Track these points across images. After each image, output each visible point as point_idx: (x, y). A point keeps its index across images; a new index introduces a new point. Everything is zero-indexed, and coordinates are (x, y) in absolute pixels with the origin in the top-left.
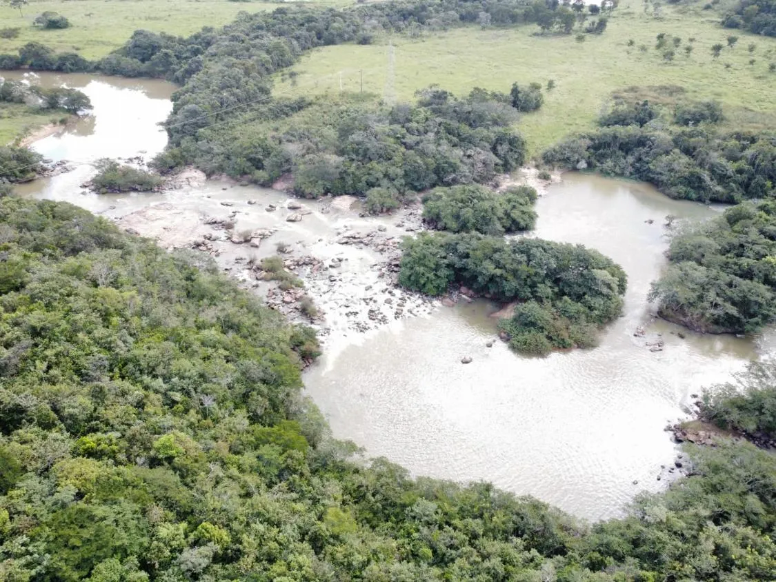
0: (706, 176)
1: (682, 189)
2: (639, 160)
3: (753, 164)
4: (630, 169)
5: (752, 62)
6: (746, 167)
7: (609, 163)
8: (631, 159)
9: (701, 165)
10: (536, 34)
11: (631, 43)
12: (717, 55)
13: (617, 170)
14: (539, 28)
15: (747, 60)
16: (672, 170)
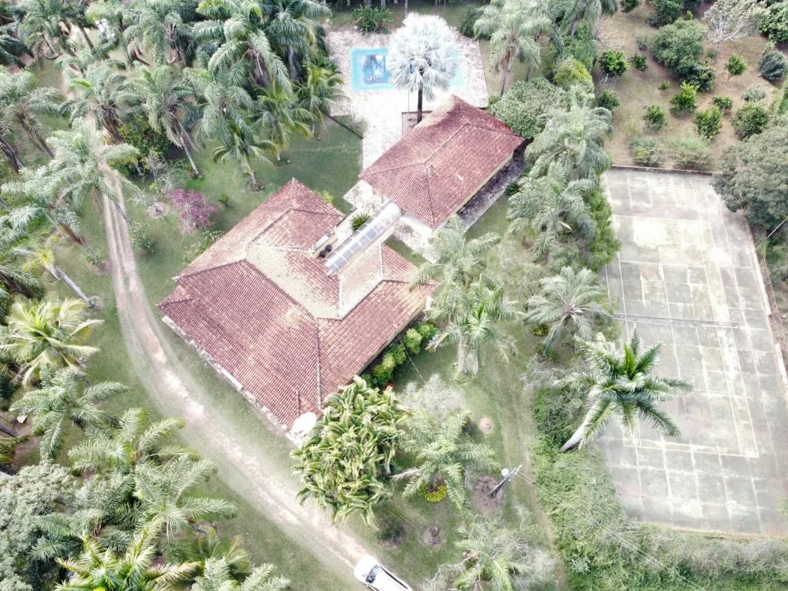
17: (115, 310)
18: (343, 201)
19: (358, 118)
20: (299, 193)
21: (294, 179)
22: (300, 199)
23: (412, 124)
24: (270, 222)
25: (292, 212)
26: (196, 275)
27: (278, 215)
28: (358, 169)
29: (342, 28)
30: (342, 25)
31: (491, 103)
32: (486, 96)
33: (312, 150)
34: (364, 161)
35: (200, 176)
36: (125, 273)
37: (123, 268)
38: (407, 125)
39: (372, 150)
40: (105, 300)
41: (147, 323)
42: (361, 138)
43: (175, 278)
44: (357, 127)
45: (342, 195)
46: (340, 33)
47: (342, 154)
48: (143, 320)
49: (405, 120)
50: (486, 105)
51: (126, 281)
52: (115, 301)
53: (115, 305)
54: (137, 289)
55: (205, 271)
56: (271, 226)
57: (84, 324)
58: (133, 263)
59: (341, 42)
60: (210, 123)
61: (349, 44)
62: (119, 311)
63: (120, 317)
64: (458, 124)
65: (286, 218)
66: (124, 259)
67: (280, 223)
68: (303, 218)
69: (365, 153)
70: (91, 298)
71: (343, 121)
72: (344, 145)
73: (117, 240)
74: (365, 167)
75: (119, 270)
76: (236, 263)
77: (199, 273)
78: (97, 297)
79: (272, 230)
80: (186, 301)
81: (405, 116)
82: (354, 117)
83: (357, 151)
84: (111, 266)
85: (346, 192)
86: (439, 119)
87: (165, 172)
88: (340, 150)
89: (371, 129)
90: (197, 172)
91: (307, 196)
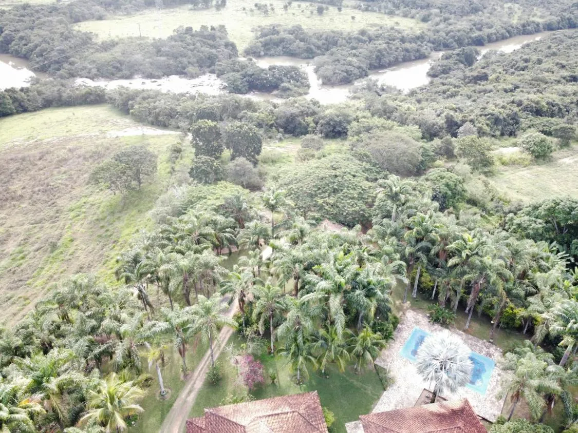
0: (312, 47)
1: (305, 54)
2: (284, 48)
3: (326, 40)
4: (282, 52)
5: (303, 11)
6: (325, 42)
7: (272, 52)
8: (280, 48)
9: (309, 44)
10: (191, 10)
11: (244, 9)
12: (286, 10)
13: (277, 53)
14: (193, 6)
15: (300, 11)
16: (299, 48)
17: (171, 406)
18: (344, 426)
19: (391, 374)
20: (311, 403)
21: (316, 391)
22: (308, 407)
23: (427, 401)
24: (278, 411)
25: (296, 414)
26: (216, 416)
27: (287, 409)
28: (368, 411)
29: (419, 311)
30: (419, 308)
31: (498, 422)
32: (498, 413)
33: (348, 378)
34: (376, 407)
35: (272, 355)
36: (193, 387)
37: (194, 383)
38: (423, 399)
39: (387, 403)
40: (172, 396)
41: (178, 427)
42: (385, 390)
43: (206, 410)
44: (386, 381)
45: (346, 422)
46: (415, 313)
47: (365, 393)
48: (178, 423)
49: (423, 396)
50: (494, 420)
51: (190, 392)
52: (175, 400)
53: (174, 402)
54: (191, 400)
55: (222, 417)
56: (278, 414)
57: (133, 406)
58: (201, 383)
59: (413, 319)
60: (282, 332)
61: (417, 323)
62: (173, 408)
63: (170, 412)
64: (452, 423)
65: (290, 415)
66: (199, 378)
67: (284, 416)
68: (301, 422)
69: (380, 402)
70: (166, 390)
71: (379, 371)
72: (370, 388)
73: (204, 365)
74: (374, 411)
75: (192, 382)
76: (239, 425)
77: (219, 417)
78: (170, 391)
79: (276, 417)
80: (201, 428)
81: (425, 392)
82: (389, 372)
83: (376, 397)
84: (190, 378)
85: (350, 421)
86: (443, 411)
87: (254, 341)
88: (365, 389)
89: (395, 387)
90: (273, 351)
91: (315, 409)
